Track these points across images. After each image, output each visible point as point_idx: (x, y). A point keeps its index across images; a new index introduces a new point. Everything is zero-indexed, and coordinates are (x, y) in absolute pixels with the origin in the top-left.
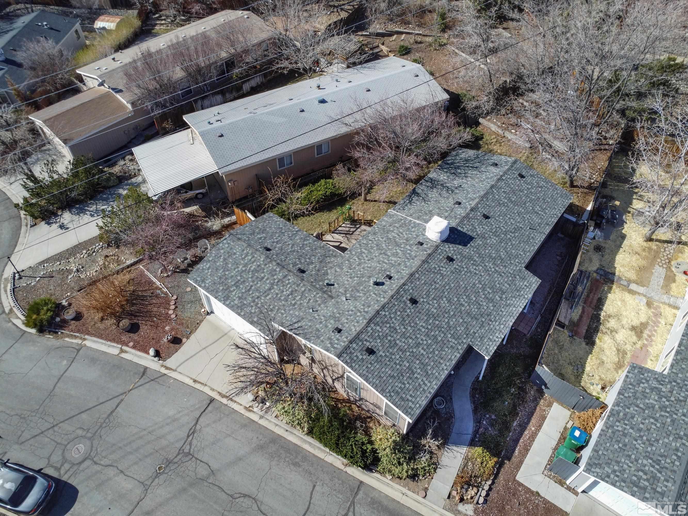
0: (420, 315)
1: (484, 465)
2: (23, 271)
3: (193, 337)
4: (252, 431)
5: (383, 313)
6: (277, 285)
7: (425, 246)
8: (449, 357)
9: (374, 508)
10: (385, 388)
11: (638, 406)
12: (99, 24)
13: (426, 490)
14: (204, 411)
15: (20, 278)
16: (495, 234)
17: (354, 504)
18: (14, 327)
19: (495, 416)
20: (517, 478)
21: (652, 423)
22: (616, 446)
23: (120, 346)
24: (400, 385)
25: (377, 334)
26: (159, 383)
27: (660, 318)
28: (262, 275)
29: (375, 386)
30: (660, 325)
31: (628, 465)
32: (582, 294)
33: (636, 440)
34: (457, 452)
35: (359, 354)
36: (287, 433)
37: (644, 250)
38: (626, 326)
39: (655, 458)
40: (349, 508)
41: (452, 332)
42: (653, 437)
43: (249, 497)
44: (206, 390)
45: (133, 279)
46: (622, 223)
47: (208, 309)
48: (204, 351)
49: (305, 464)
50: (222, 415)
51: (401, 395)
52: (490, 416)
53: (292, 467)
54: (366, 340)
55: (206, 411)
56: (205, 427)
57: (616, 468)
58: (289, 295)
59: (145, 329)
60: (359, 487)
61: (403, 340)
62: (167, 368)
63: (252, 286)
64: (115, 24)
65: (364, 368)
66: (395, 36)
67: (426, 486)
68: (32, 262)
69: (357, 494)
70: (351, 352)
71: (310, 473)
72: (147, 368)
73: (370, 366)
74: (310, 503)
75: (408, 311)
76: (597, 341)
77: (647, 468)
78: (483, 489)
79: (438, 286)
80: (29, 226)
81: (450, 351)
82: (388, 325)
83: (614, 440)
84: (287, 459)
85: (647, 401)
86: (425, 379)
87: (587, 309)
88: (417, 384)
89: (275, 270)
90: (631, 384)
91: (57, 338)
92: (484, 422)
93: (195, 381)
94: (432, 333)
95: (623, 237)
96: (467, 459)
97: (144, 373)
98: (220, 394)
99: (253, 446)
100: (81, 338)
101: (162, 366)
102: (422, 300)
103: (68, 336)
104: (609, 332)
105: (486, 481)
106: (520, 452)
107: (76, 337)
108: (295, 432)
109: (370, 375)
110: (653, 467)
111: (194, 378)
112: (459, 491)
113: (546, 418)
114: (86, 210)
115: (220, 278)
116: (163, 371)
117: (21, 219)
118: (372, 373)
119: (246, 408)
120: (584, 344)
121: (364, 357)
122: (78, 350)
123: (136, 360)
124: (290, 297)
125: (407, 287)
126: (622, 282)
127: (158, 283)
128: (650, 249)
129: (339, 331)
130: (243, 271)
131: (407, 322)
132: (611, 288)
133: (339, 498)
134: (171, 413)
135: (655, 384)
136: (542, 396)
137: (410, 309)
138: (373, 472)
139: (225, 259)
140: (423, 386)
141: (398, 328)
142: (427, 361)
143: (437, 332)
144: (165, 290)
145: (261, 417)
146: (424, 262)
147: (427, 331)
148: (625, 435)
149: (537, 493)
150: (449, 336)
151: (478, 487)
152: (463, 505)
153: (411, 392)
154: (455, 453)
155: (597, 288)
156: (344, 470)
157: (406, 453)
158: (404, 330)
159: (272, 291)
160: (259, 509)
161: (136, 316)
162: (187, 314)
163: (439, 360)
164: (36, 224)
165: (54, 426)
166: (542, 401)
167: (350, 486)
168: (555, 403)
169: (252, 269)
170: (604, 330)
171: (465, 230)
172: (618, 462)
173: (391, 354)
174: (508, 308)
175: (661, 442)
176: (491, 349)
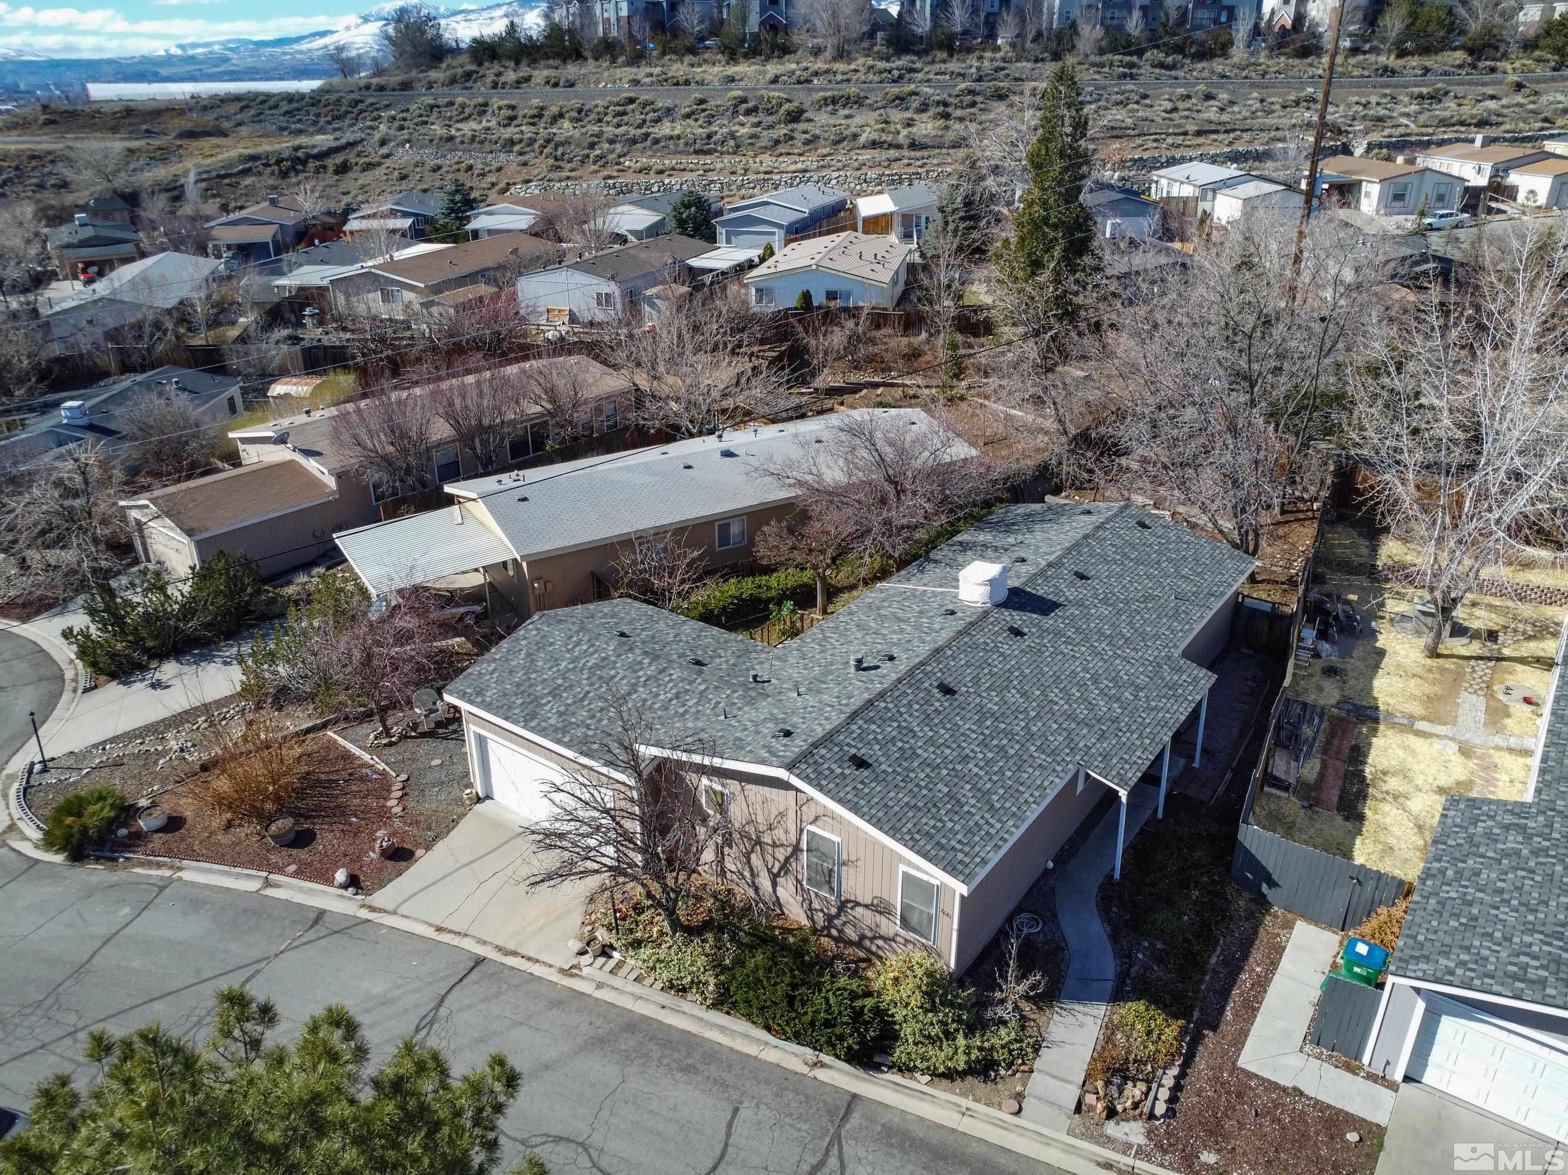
0: (963, 712)
1: (1155, 1037)
2: (53, 759)
3: (440, 846)
4: (577, 1011)
5: (883, 705)
6: (645, 685)
7: (960, 614)
8: (1038, 782)
9: (892, 1145)
10: (898, 825)
11: (1483, 856)
12: (278, 389)
13: (1019, 1097)
14: (461, 980)
15: (45, 770)
16: (1105, 601)
17: (840, 1142)
18: (12, 854)
19: (1164, 943)
20: (1241, 1063)
21: (1524, 878)
22: (1454, 923)
23: (265, 874)
24: (932, 822)
25: (871, 737)
26: (351, 936)
27: (1495, 772)
28: (612, 672)
29: (874, 820)
30: (1500, 784)
31: (1490, 949)
32: (1314, 739)
33: (1498, 908)
34: (1085, 1014)
35: (834, 766)
36: (664, 1011)
37: (1430, 671)
38: (1426, 788)
39: (1548, 929)
40: (828, 1150)
41: (1038, 743)
42: (1534, 898)
43: (568, 1140)
44: (468, 944)
45: (309, 755)
46: (1373, 634)
47: (479, 789)
48: (466, 870)
49: (712, 1068)
50: (504, 987)
51: (937, 838)
52: (1152, 945)
53: (679, 1076)
54: (848, 744)
55: (465, 981)
56: (459, 1010)
57: (1464, 957)
58: (671, 700)
59: (327, 839)
60: (849, 1107)
61: (932, 749)
62: (372, 909)
63: (588, 692)
64: (311, 388)
65: (848, 789)
66: (865, 391)
67: (1019, 1088)
68: (77, 745)
69: (845, 1118)
70: (815, 762)
71: (724, 1085)
72: (325, 911)
73: (860, 786)
74: (726, 1145)
75: (937, 704)
76: (1368, 812)
77: (1535, 949)
78: (1160, 1085)
79: (995, 670)
80: (80, 691)
81: (1037, 773)
82: (895, 724)
83: (1446, 914)
84: (665, 1061)
85: (1500, 846)
86: (988, 816)
87: (1330, 762)
88: (971, 823)
89: (641, 663)
90: (1456, 826)
91: (112, 869)
92: (1140, 956)
93: (439, 929)
94: (995, 742)
95: (1381, 653)
96: (1110, 1030)
97: (316, 922)
98: (499, 949)
99: (579, 1040)
100: (172, 867)
101: (362, 906)
102: (964, 689)
103: (142, 864)
104: (1390, 799)
105: (1165, 1068)
106: (1236, 1015)
107: (159, 866)
108: (685, 1006)
109: (862, 802)
110: (1550, 944)
111: (438, 923)
112: (1101, 1093)
113: (1284, 949)
114: (214, 656)
115: (518, 685)
116: (364, 914)
117: (64, 681)
118: (867, 798)
119: (562, 971)
120: (1339, 820)
121: (847, 772)
122: (162, 889)
123: (299, 898)
124: (674, 702)
125: (929, 668)
126: (1396, 720)
127: (366, 757)
128: (1442, 670)
129: (788, 734)
130: (569, 670)
131: (936, 721)
132: (1376, 730)
133: (799, 1130)
134: (377, 990)
135: (1509, 819)
136: (1268, 911)
137: (939, 701)
138: (882, 1072)
139: (529, 655)
140: (986, 827)
141: (917, 729)
142: (988, 786)
143: (1005, 742)
144: (382, 766)
145: (600, 986)
146: (960, 633)
147: (981, 737)
148: (1470, 904)
149: (1295, 1089)
150: (1033, 748)
151: (1148, 1082)
152: (1118, 1124)
153: (959, 837)
154: (1080, 1016)
155: (1344, 732)
156: (811, 1075)
157: (960, 1007)
158: (931, 734)
159: (634, 696)
160: (594, 1165)
161: (307, 818)
162: (429, 806)
163: (1016, 786)
164: (96, 687)
165: (76, 1031)
166: (1268, 918)
167: (825, 1103)
168: (1298, 922)
169: (589, 664)
170: (1380, 796)
171: (1041, 593)
172: (1467, 949)
173: (906, 769)
174: (1154, 713)
175: (1553, 903)
176: (1130, 775)
